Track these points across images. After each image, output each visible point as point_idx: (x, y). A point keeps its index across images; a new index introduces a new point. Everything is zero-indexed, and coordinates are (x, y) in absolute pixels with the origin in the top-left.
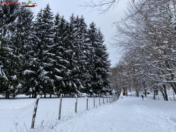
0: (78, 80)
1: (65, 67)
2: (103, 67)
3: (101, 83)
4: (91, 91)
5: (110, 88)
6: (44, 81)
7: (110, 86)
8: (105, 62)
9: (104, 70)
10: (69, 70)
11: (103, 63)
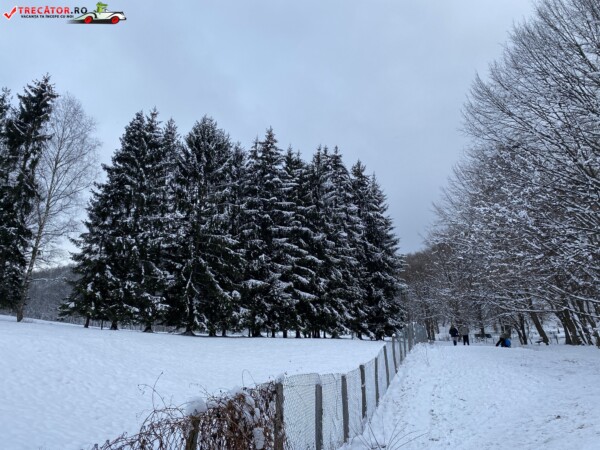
0: (340, 301)
1: (313, 273)
2: (388, 271)
3: (386, 308)
4: (365, 325)
5: (402, 319)
6: (282, 301)
8: (390, 258)
9: (390, 277)
10: (323, 280)
11: (388, 262)
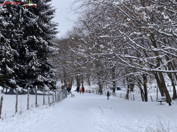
2: (42, 35)
3: (36, 67)
4: (13, 81)
7: (52, 72)
8: (45, 25)
9: (42, 41)
11: (43, 28)
